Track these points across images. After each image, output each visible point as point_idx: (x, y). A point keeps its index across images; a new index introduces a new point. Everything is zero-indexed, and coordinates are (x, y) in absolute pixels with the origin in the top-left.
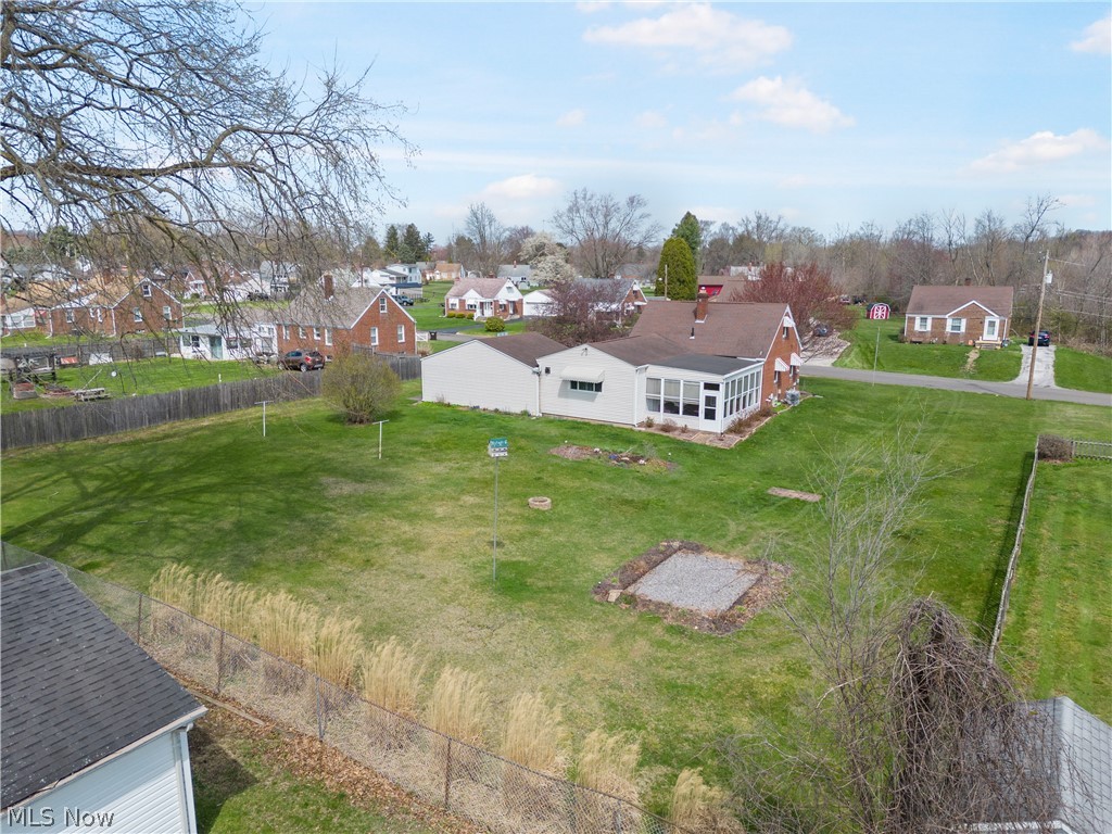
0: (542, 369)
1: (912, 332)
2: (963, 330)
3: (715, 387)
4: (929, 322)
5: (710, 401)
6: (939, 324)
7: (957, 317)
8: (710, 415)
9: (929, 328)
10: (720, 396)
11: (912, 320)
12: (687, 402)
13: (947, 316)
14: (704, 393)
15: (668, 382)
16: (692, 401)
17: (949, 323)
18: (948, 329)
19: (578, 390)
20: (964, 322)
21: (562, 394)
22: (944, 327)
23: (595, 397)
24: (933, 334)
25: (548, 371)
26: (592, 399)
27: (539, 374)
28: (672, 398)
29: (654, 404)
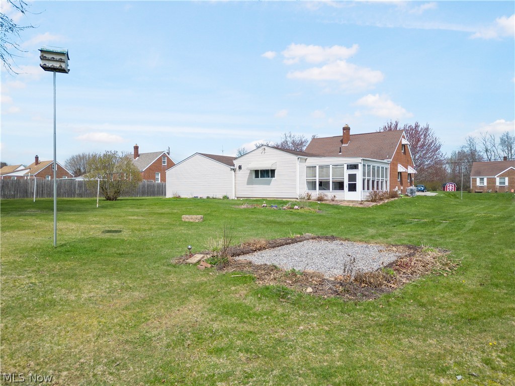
0: (237, 167)
1: (476, 187)
2: (507, 184)
3: (355, 167)
4: (485, 179)
5: (352, 177)
6: (492, 182)
7: (502, 177)
8: (352, 188)
9: (485, 184)
10: (359, 173)
11: (475, 180)
12: (335, 180)
13: (496, 177)
14: (347, 173)
15: (321, 167)
16: (338, 179)
17: (498, 180)
18: (498, 184)
19: (260, 178)
20: (507, 179)
21: (250, 182)
22: (495, 182)
23: (271, 181)
24: (488, 187)
25: (240, 167)
26: (269, 183)
27: (234, 170)
28: (324, 179)
29: (312, 185)
